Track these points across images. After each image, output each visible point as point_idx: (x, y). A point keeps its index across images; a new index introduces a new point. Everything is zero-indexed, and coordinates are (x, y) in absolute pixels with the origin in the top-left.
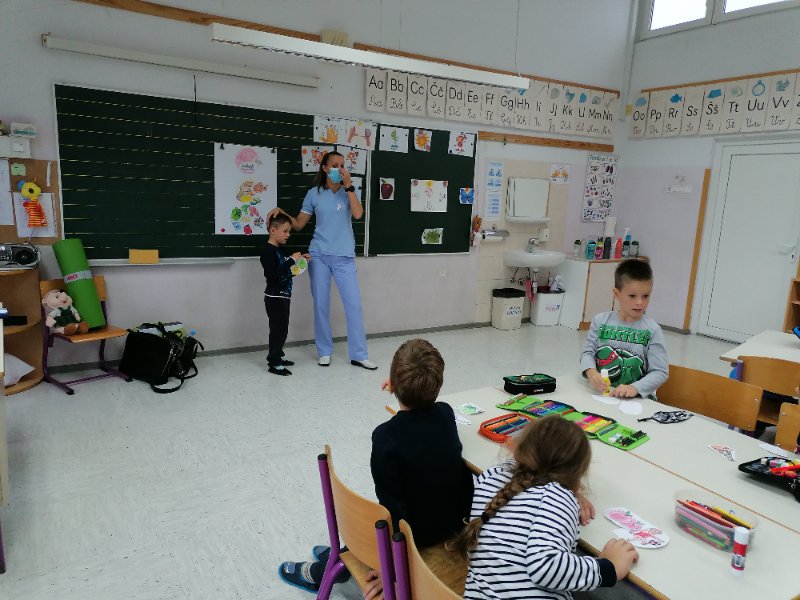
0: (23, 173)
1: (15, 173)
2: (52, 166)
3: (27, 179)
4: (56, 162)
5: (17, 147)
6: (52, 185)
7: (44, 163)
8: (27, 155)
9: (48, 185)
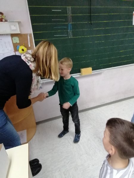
0: (18, 42)
1: (14, 42)
2: (30, 36)
3: (20, 44)
4: (31, 34)
5: (13, 28)
6: (31, 46)
7: (26, 35)
8: (18, 32)
9: (29, 46)
